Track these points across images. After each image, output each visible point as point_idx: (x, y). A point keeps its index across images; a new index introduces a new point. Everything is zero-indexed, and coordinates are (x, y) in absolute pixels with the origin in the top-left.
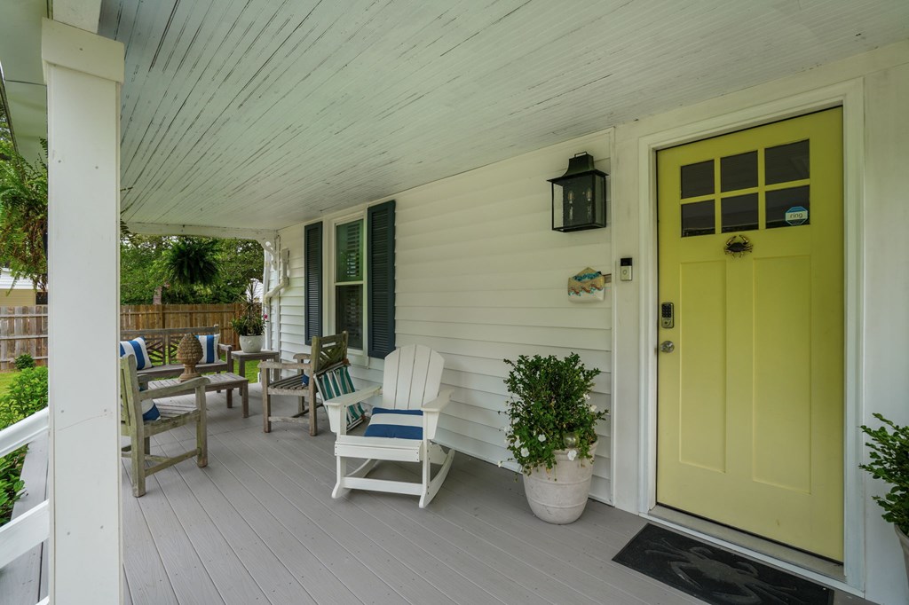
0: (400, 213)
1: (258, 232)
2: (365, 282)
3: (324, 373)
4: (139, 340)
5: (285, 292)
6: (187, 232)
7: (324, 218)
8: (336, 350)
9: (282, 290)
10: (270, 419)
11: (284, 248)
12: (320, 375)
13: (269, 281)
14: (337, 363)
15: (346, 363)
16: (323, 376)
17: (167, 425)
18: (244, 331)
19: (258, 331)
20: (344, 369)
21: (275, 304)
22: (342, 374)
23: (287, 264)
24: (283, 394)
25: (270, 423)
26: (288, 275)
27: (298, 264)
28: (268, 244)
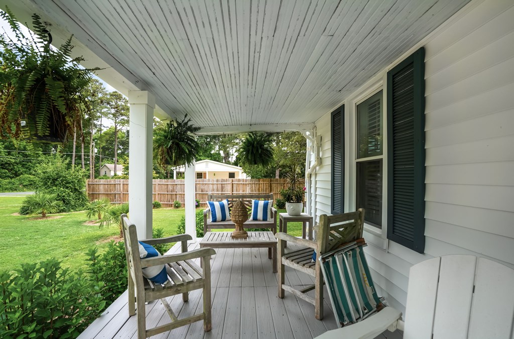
0: (430, 61)
1: (299, 125)
2: (384, 157)
3: (332, 255)
4: (225, 202)
5: (320, 169)
6: (254, 129)
7: (345, 101)
8: (349, 229)
9: (317, 168)
10: (284, 287)
11: (318, 134)
12: (327, 258)
13: (310, 162)
14: (350, 242)
15: (361, 243)
16: (331, 259)
17: (169, 291)
18: (289, 199)
19: (299, 198)
20: (358, 250)
21: (313, 179)
22: (354, 256)
23: (320, 146)
24: (293, 267)
25: (283, 291)
26: (321, 156)
27: (328, 145)
28: (308, 133)
